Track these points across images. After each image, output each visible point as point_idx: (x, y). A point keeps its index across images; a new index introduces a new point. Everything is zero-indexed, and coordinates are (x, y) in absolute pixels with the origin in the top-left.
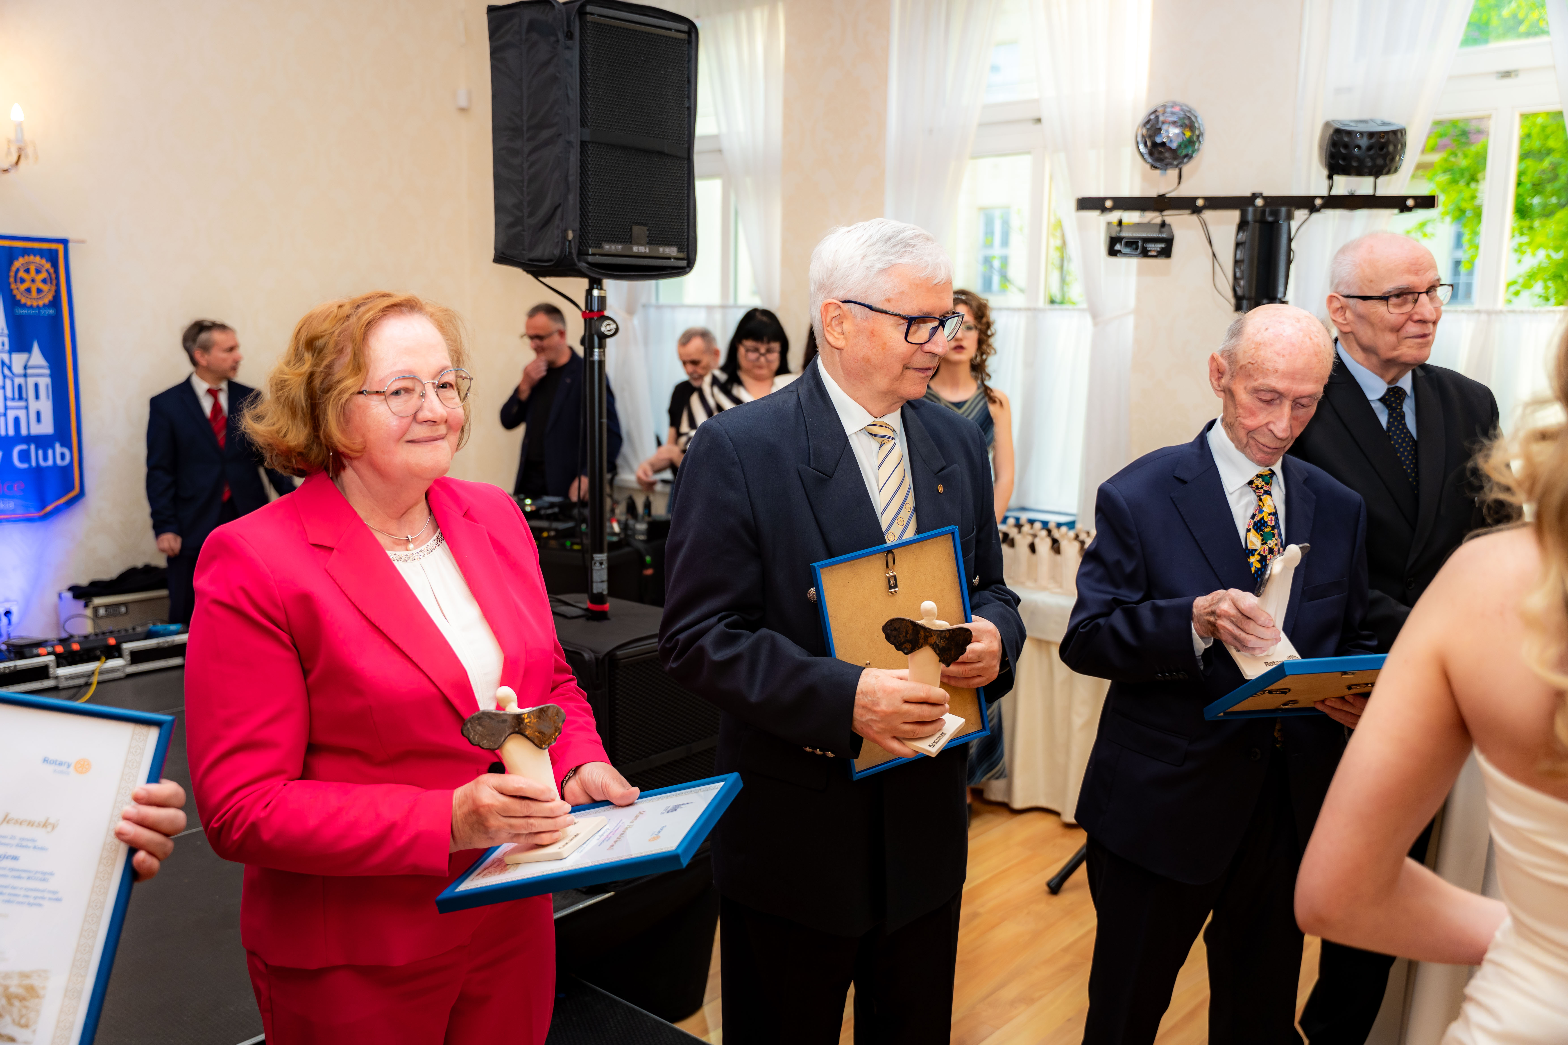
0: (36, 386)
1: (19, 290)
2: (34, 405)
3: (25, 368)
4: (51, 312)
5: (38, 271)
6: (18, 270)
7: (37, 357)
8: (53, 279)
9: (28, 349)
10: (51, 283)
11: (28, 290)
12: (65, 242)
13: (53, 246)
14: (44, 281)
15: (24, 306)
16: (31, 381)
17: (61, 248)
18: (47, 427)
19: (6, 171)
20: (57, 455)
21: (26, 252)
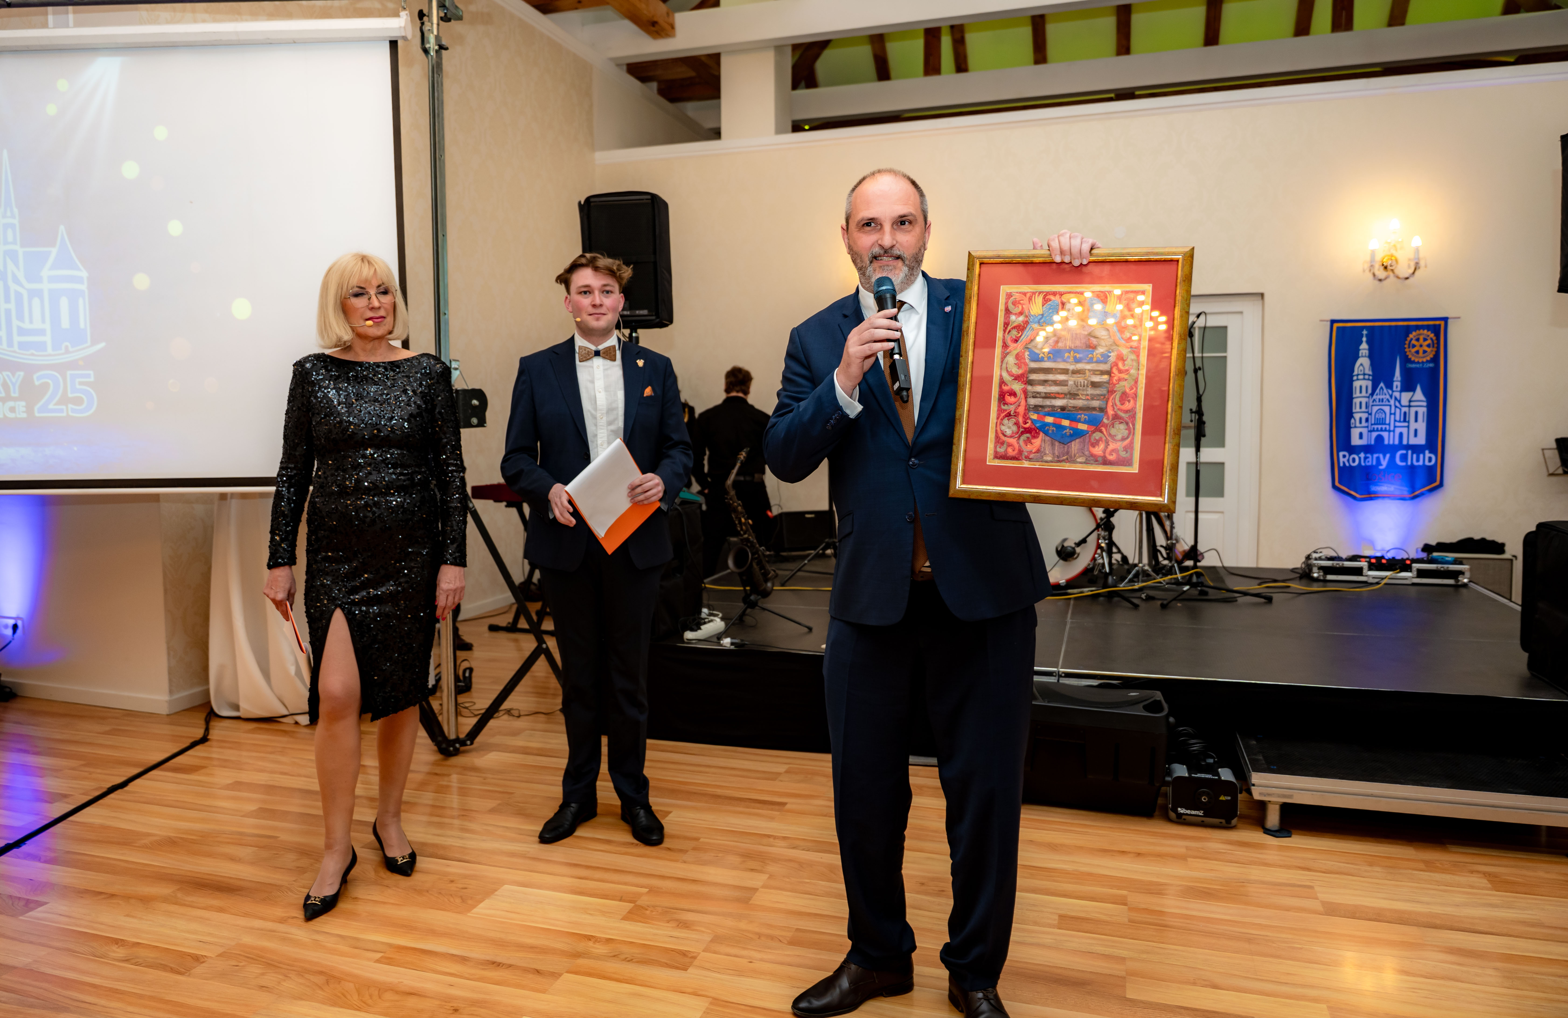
0: (1416, 413)
1: (1411, 353)
2: (1413, 426)
3: (1410, 401)
4: (1431, 365)
5: (1425, 340)
6: (1412, 339)
7: (1419, 394)
8: (1436, 344)
9: (1412, 389)
10: (1433, 347)
11: (1417, 352)
12: (1445, 320)
13: (1437, 323)
14: (1428, 346)
15: (1413, 362)
16: (1413, 410)
17: (1442, 323)
18: (1421, 440)
19: (1407, 278)
20: (1427, 459)
21: (1418, 328)
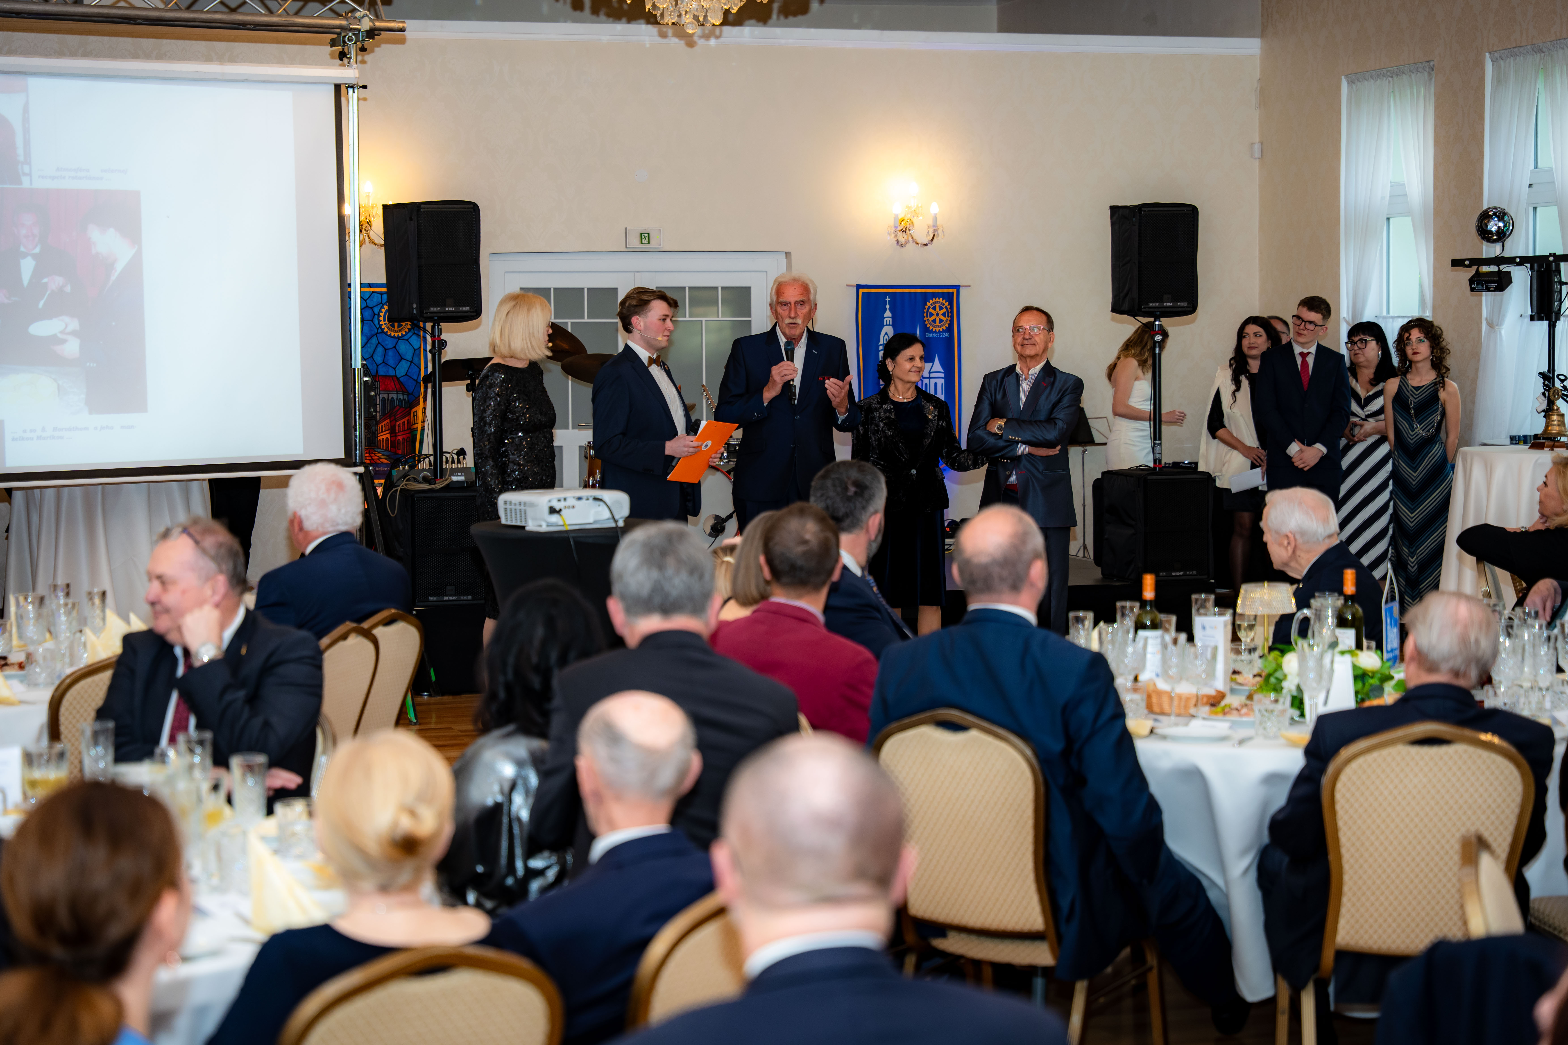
0: (936, 384)
1: (929, 321)
3: (930, 373)
4: (947, 335)
5: (941, 308)
6: (929, 307)
7: (937, 366)
8: (950, 314)
10: (948, 317)
11: (934, 321)
12: (957, 287)
13: (951, 291)
14: (944, 314)
15: (931, 331)
16: (933, 381)
17: (955, 291)
19: (926, 245)
21: (934, 295)
